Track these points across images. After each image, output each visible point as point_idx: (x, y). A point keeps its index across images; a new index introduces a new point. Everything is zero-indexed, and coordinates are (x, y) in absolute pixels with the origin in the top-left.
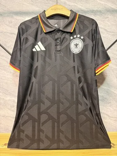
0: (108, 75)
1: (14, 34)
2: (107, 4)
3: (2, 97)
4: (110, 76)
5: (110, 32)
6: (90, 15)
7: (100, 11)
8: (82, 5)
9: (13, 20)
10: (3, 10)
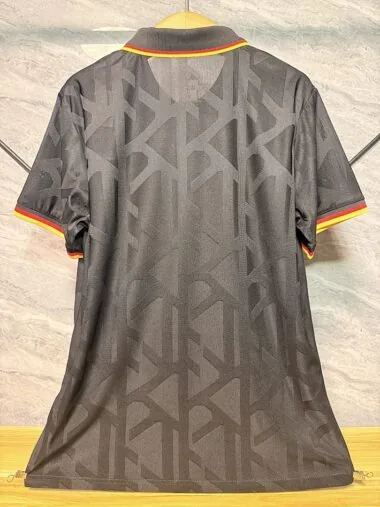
0: (350, 246)
1: (43, 104)
2: (358, 8)
3: (6, 312)
4: (356, 250)
5: (364, 104)
6: (299, 44)
7: (333, 33)
8: (272, 9)
9: (41, 58)
10: (7, 21)
